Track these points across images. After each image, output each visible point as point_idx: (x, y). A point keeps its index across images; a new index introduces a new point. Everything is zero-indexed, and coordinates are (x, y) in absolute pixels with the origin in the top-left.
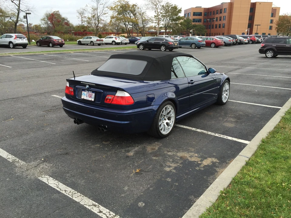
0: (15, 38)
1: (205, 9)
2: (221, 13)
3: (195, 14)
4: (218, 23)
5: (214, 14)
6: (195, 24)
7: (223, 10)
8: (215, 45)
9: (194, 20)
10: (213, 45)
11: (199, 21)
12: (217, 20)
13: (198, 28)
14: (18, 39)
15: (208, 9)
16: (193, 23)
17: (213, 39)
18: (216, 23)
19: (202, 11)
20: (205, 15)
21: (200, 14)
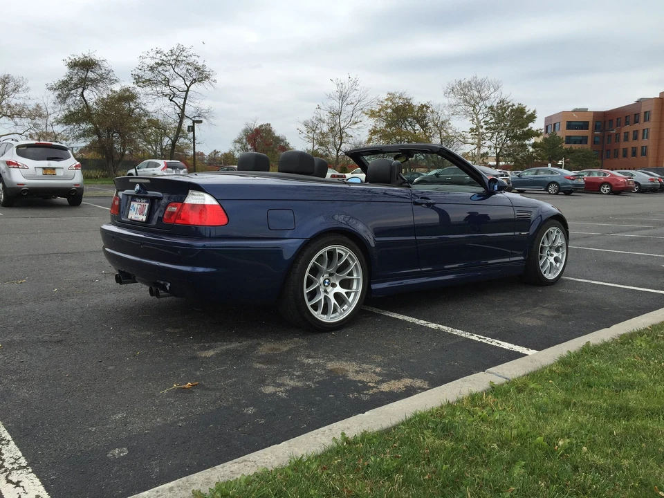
0: (163, 169)
1: (596, 114)
2: (636, 121)
3: (570, 125)
4: (631, 144)
5: (618, 125)
6: (571, 148)
7: (642, 115)
8: (611, 188)
9: (569, 140)
10: (605, 188)
11: (583, 140)
12: (626, 139)
13: (579, 156)
14: (168, 169)
15: (605, 114)
16: (566, 146)
17: (605, 175)
18: (623, 145)
19: (590, 119)
20: (596, 128)
21: (584, 126)
